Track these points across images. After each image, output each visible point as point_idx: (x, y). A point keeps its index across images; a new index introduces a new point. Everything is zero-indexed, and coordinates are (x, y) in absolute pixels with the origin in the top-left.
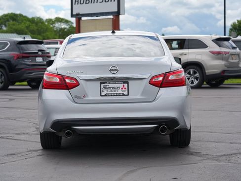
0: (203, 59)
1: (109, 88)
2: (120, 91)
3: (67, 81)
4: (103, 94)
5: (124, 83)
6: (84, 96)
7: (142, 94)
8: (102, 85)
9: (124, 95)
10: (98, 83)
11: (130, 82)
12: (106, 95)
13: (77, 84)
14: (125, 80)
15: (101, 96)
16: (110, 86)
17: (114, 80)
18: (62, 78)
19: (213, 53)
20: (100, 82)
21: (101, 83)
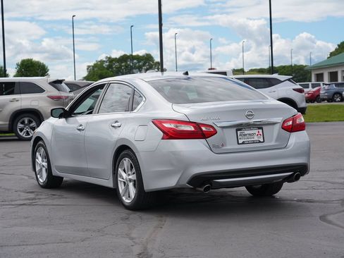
0: (40, 105)
1: (245, 135)
2: (256, 138)
3: (204, 129)
4: (240, 141)
5: (259, 128)
6: (223, 145)
7: (276, 141)
8: (239, 132)
9: (260, 142)
10: (234, 130)
11: (264, 128)
12: (243, 143)
13: (215, 132)
14: (259, 126)
15: (238, 144)
16: (246, 132)
17: (249, 126)
18: (197, 125)
19: (52, 98)
20: (235, 129)
21: (237, 130)
